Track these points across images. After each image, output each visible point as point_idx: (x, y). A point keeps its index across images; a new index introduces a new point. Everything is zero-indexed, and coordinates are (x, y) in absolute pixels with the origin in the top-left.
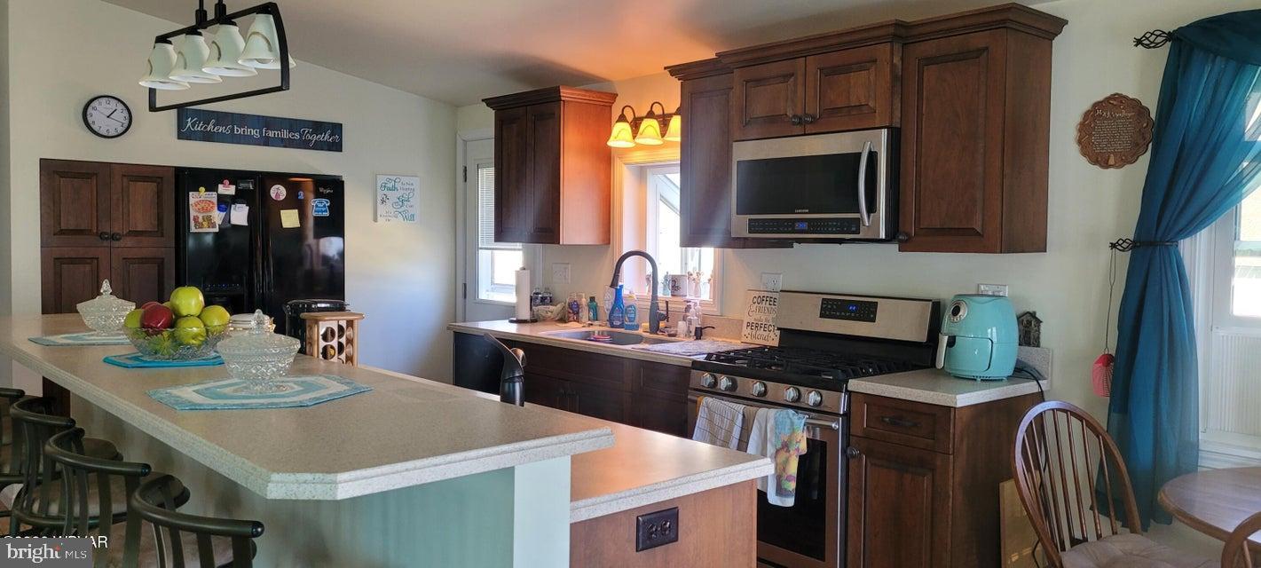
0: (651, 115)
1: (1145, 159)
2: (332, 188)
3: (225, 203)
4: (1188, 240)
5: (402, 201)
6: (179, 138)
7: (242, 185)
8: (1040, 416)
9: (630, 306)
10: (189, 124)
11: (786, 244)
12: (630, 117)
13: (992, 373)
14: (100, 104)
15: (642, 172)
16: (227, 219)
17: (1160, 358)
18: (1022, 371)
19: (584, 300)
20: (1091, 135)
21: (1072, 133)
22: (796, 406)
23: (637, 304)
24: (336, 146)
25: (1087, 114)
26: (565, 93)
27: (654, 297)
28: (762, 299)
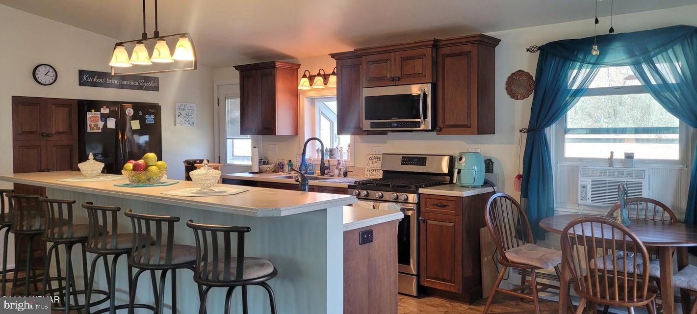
0: (319, 75)
1: (532, 96)
2: (155, 109)
3: (104, 117)
4: (548, 128)
5: (188, 115)
6: (80, 85)
7: (112, 108)
8: (495, 200)
9: (310, 164)
10: (85, 78)
11: (385, 133)
12: (308, 76)
13: (475, 184)
14: (42, 68)
15: (313, 101)
16: (105, 125)
17: (539, 176)
18: (486, 183)
19: (286, 162)
20: (511, 86)
21: (504, 86)
22: (396, 200)
23: (313, 163)
24: (156, 89)
25: (509, 78)
26: (277, 64)
27: (323, 159)
28: (374, 158)
